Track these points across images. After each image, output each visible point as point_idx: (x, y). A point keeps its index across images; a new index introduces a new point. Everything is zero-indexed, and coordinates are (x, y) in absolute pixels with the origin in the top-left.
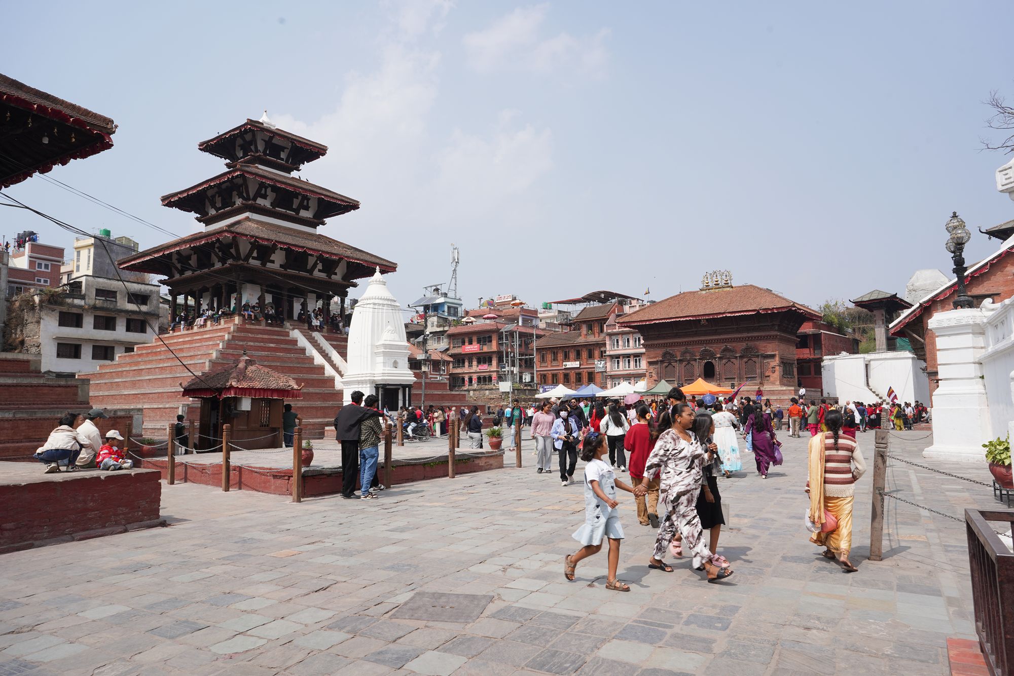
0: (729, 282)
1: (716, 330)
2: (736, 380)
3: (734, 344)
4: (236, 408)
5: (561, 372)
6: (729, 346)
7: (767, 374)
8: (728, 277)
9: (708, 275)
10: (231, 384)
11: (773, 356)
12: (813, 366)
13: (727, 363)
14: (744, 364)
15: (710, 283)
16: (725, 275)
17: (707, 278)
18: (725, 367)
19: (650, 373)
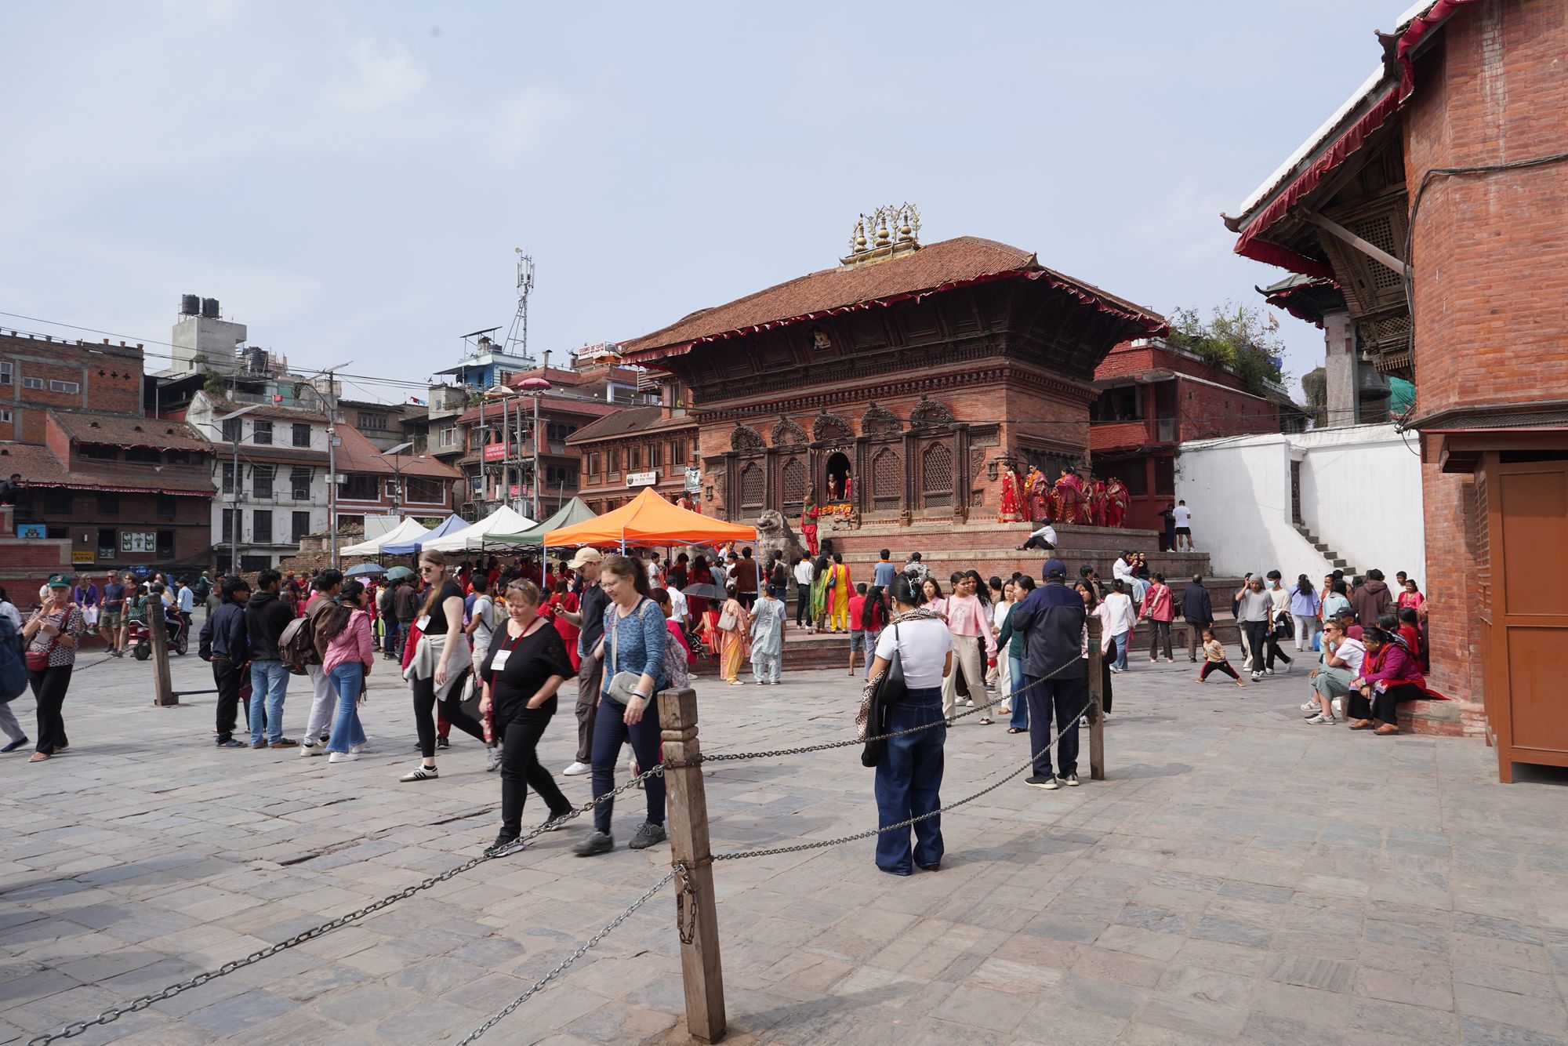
0: (912, 235)
1: (852, 361)
2: (902, 503)
3: (897, 402)
5: (623, 495)
6: (882, 405)
7: (976, 486)
8: (909, 223)
9: (865, 221)
11: (991, 431)
12: (1151, 467)
13: (879, 456)
14: (921, 455)
15: (868, 241)
16: (902, 216)
17: (862, 229)
18: (874, 468)
19: (708, 488)
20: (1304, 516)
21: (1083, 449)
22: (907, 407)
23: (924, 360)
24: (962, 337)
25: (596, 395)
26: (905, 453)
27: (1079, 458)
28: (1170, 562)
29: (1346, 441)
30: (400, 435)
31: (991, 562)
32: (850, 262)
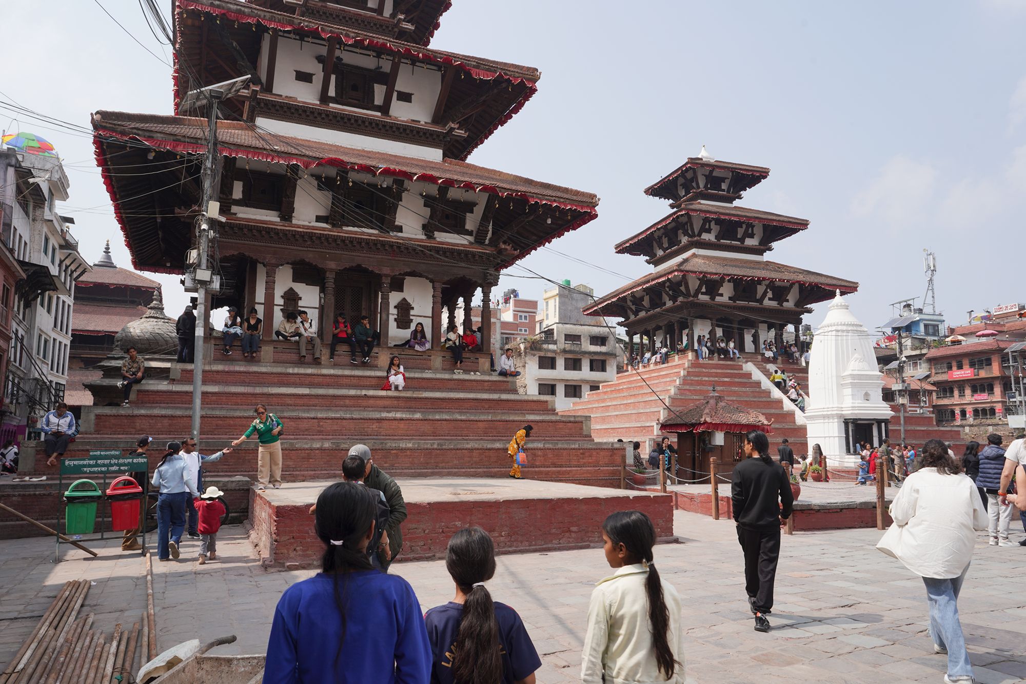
4: (710, 443)
10: (705, 420)
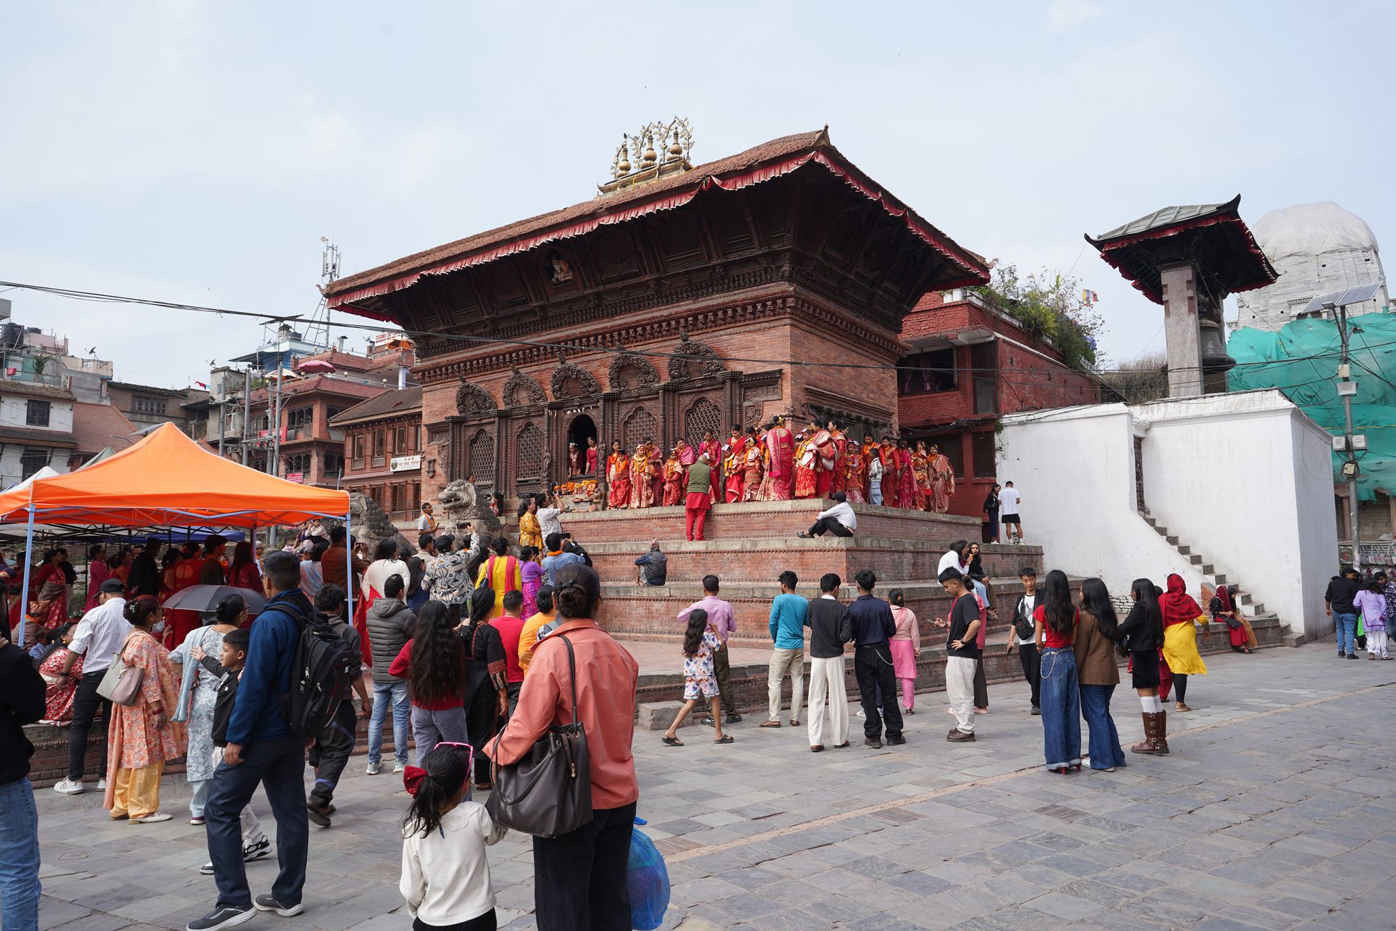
0: (683, 154)
1: (598, 296)
5: (388, 482)
6: (634, 351)
8: (681, 141)
9: (629, 142)
11: (770, 380)
12: (967, 444)
13: (632, 417)
14: (683, 416)
15: (633, 165)
16: (671, 133)
17: (626, 151)
18: (625, 434)
19: (430, 462)
20: (1148, 503)
21: (890, 415)
22: (662, 352)
23: (686, 291)
24: (734, 257)
25: (385, 380)
26: (661, 412)
27: (885, 426)
28: (999, 557)
29: (1198, 413)
30: (183, 421)
31: (764, 555)
32: (610, 190)
